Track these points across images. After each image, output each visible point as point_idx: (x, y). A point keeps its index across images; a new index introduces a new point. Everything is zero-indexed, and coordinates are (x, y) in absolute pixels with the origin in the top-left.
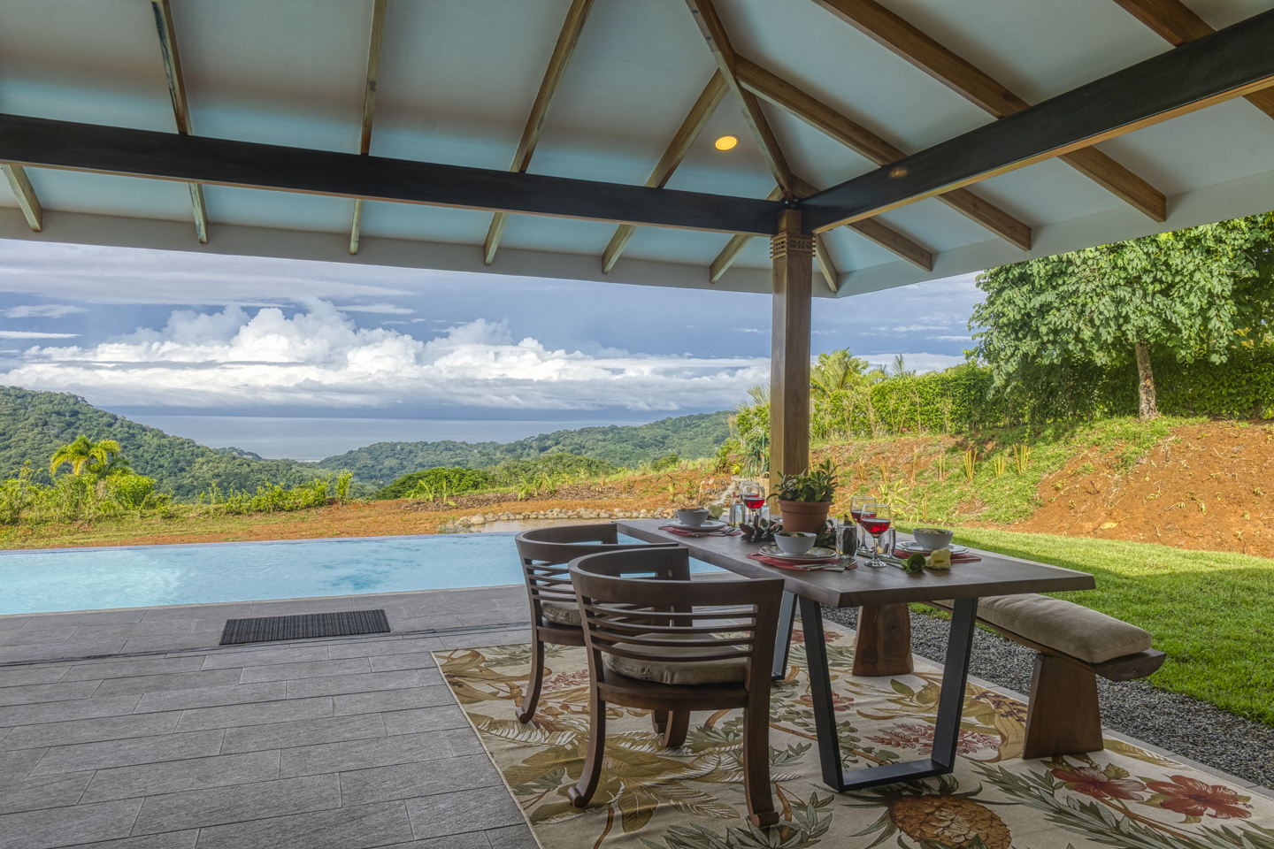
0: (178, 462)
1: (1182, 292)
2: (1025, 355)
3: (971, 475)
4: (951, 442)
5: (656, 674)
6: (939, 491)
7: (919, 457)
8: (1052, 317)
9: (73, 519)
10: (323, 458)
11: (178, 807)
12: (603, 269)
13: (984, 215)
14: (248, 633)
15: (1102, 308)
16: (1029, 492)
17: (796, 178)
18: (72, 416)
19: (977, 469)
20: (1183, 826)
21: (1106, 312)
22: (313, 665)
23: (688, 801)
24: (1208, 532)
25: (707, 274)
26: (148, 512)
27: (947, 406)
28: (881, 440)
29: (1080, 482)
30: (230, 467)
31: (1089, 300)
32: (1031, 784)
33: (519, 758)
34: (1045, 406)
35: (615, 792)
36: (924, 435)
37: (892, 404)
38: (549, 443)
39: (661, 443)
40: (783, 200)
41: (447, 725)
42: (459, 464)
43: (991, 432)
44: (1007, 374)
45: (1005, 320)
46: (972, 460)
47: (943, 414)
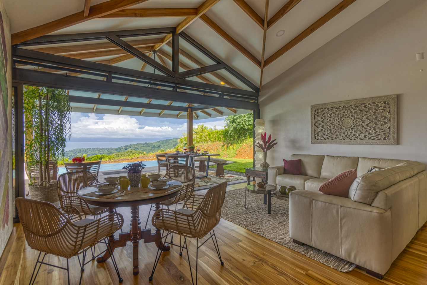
2: (234, 127)
3: (226, 150)
4: (223, 144)
6: (220, 153)
7: (217, 147)
8: (238, 120)
16: (235, 152)
25: (176, 117)
27: (221, 136)
28: (209, 144)
29: (243, 150)
32: (215, 177)
34: (239, 136)
36: (218, 142)
37: (211, 136)
38: (128, 147)
39: (159, 147)
40: (188, 107)
43: (230, 141)
44: (231, 130)
45: (230, 120)
46: (226, 147)
47: (221, 138)
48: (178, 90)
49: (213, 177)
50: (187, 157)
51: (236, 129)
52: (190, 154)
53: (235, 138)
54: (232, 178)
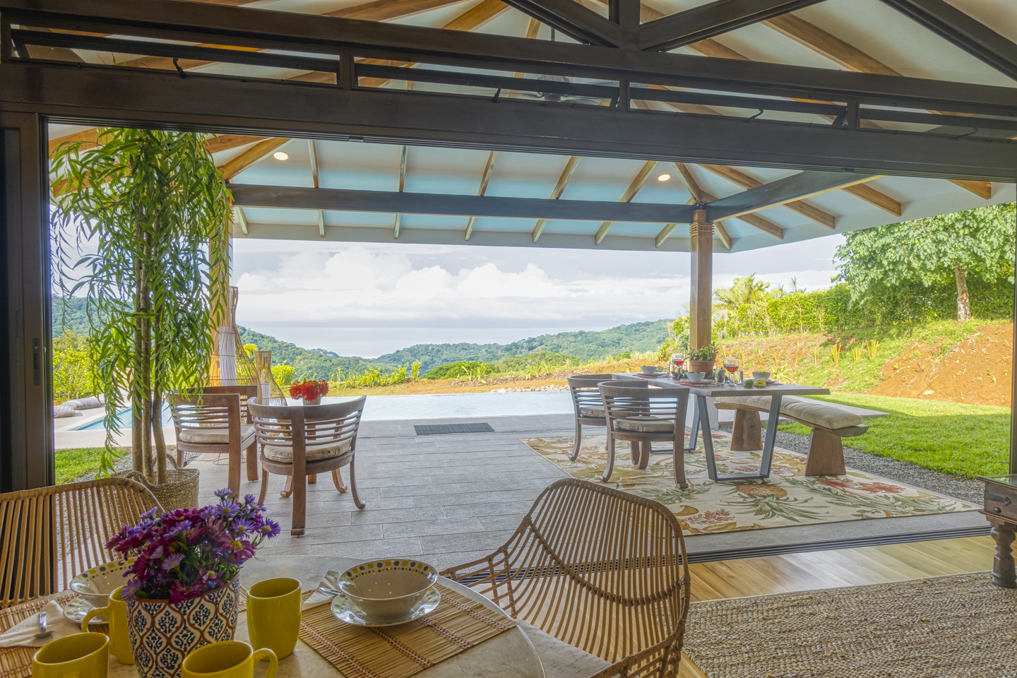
1: (985, 234)
2: (873, 280)
3: (837, 361)
4: (824, 339)
6: (814, 372)
7: (801, 349)
8: (890, 254)
10: (378, 356)
12: (596, 242)
15: (925, 247)
16: (876, 371)
17: (703, 193)
19: (842, 357)
20: (869, 495)
21: (928, 250)
24: (996, 395)
25: (654, 243)
27: (821, 315)
28: (774, 338)
29: (910, 364)
30: (318, 362)
31: (917, 241)
32: (804, 482)
34: (892, 313)
36: (805, 334)
37: (782, 313)
38: (535, 344)
39: (617, 343)
40: (696, 204)
42: (472, 359)
43: (852, 332)
44: (860, 292)
45: (857, 256)
46: (838, 351)
47: (818, 319)
48: (633, 105)
49: (794, 483)
50: (682, 395)
51: (879, 288)
52: (693, 384)
53: (874, 320)
54: (886, 497)
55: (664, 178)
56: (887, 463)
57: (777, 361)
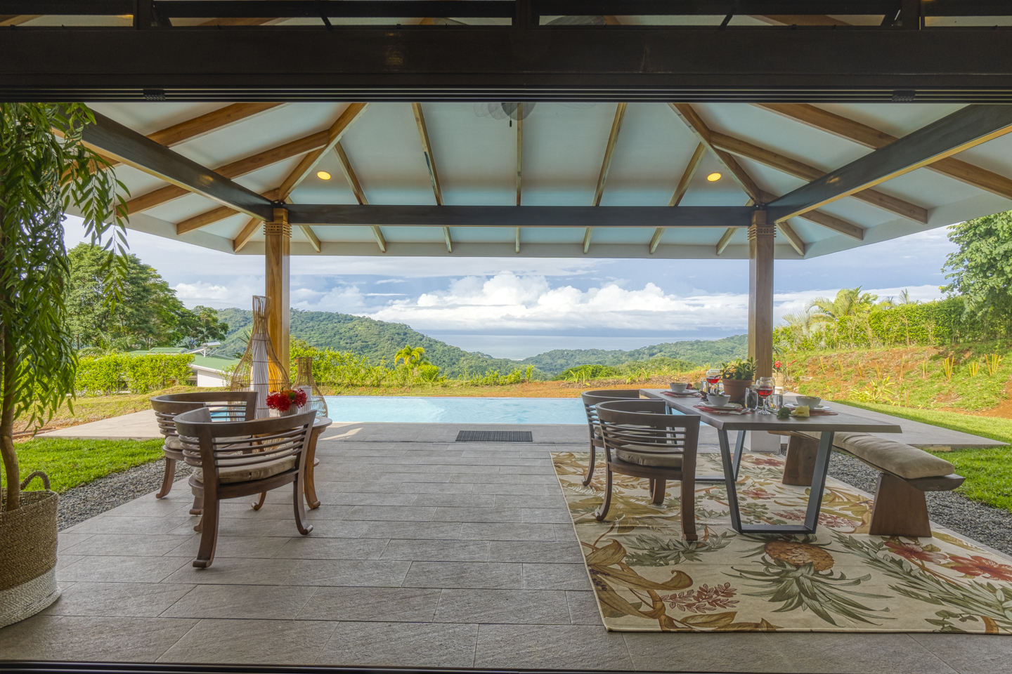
0: (452, 359)
2: (992, 289)
3: (949, 376)
4: (935, 352)
5: (635, 459)
6: (922, 386)
7: (907, 362)
9: (403, 385)
10: (525, 358)
11: (432, 499)
12: (650, 251)
13: (889, 204)
14: (468, 437)
16: (997, 388)
17: (763, 191)
18: (404, 335)
19: (955, 372)
20: (962, 579)
22: (494, 452)
23: (654, 526)
25: (714, 250)
26: (435, 383)
27: (931, 327)
28: (877, 350)
30: (477, 362)
32: (865, 545)
33: (578, 500)
35: (619, 517)
36: (913, 346)
37: (885, 325)
38: (655, 351)
40: (755, 205)
41: (549, 483)
42: (599, 363)
43: (969, 345)
44: (977, 302)
45: (973, 264)
46: (950, 365)
47: (927, 331)
49: (849, 543)
51: (1002, 298)
53: (995, 333)
54: (992, 589)
55: (714, 177)
56: (1000, 519)
57: (880, 373)
